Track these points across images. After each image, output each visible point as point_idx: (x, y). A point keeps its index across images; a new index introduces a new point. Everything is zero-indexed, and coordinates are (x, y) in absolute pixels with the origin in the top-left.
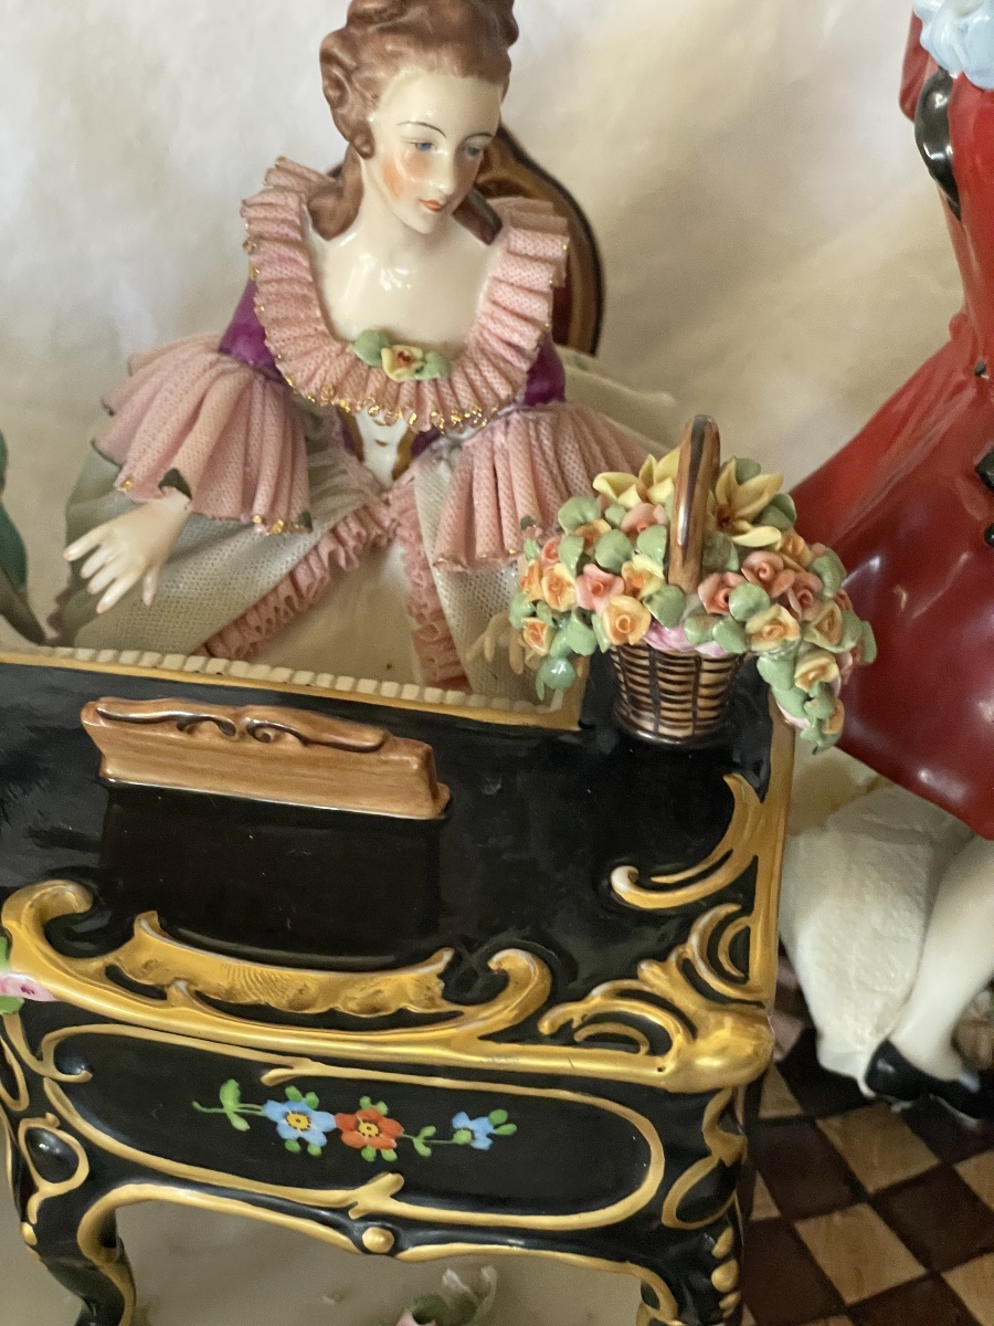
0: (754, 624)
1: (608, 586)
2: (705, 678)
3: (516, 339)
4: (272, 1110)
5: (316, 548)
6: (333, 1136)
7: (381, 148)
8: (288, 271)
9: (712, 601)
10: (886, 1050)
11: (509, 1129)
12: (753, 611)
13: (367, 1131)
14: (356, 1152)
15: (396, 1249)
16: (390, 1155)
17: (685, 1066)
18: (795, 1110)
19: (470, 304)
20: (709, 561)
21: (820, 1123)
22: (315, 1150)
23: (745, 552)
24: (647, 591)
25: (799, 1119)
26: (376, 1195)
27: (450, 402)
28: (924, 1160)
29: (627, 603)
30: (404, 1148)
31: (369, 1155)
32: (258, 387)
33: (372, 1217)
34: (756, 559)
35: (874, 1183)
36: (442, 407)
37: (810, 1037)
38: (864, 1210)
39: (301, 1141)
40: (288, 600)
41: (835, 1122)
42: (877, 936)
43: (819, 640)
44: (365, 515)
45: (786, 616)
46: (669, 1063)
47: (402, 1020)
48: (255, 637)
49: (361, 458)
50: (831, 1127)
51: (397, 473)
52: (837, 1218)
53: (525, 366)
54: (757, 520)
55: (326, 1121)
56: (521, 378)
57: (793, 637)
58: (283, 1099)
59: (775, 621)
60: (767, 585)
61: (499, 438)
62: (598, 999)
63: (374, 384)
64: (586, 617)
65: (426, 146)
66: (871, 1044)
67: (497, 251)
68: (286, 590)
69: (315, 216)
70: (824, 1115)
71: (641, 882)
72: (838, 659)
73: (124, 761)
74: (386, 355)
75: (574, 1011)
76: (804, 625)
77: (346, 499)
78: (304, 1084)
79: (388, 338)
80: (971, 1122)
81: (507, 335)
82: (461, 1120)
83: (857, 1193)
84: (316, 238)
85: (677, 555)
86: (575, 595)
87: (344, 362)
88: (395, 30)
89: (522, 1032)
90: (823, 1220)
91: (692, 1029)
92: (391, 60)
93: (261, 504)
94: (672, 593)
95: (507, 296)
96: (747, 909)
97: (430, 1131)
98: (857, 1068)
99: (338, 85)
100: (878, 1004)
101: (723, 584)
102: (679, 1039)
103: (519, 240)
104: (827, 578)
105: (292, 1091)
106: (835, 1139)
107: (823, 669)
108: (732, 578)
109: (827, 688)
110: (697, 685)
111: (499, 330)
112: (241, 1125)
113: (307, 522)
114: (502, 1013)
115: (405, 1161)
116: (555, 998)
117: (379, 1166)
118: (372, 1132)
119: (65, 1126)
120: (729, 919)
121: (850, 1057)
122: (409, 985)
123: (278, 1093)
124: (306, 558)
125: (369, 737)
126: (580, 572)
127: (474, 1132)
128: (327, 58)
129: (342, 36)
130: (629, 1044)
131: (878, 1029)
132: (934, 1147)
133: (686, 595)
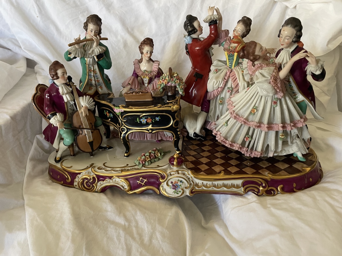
1: (164, 80)
2: (173, 89)
4: (141, 120)
6: (146, 121)
7: (144, 53)
8: (137, 66)
9: (172, 80)
10: (195, 133)
11: (160, 118)
13: (149, 120)
14: (148, 123)
18: (187, 140)
19: (152, 68)
20: (172, 77)
22: (145, 124)
23: (174, 77)
26: (150, 127)
29: (166, 81)
30: (152, 121)
31: (149, 123)
32: (135, 78)
33: (150, 129)
36: (150, 75)
38: (194, 145)
39: (144, 123)
43: (181, 84)
45: (178, 81)
47: (151, 108)
49: (144, 85)
51: (147, 86)
52: (192, 145)
53: (157, 72)
55: (146, 120)
56: (157, 73)
57: (179, 82)
59: (177, 81)
60: (177, 78)
61: (156, 80)
62: (166, 105)
63: (145, 74)
64: (163, 84)
65: (147, 52)
66: (193, 133)
67: (154, 63)
69: (139, 62)
70: (190, 140)
71: (169, 101)
73: (127, 100)
74: (146, 72)
75: (164, 106)
76: (180, 82)
79: (145, 71)
81: (155, 70)
82: (156, 118)
84: (139, 64)
85: (169, 77)
87: (142, 72)
88: (144, 44)
90: (190, 146)
92: (144, 46)
93: (136, 87)
95: (155, 66)
97: (154, 119)
98: (193, 135)
99: (140, 49)
102: (172, 107)
103: (156, 62)
105: (143, 117)
107: (182, 87)
109: (183, 89)
112: (139, 122)
114: (159, 107)
115: (152, 123)
116: (162, 106)
117: (150, 124)
118: (149, 121)
119: (124, 126)
120: (176, 101)
122: (151, 106)
123: (141, 118)
126: (162, 80)
127: (157, 119)
128: (139, 47)
129: (141, 45)
130: (168, 107)
132: (200, 142)
133: (170, 80)
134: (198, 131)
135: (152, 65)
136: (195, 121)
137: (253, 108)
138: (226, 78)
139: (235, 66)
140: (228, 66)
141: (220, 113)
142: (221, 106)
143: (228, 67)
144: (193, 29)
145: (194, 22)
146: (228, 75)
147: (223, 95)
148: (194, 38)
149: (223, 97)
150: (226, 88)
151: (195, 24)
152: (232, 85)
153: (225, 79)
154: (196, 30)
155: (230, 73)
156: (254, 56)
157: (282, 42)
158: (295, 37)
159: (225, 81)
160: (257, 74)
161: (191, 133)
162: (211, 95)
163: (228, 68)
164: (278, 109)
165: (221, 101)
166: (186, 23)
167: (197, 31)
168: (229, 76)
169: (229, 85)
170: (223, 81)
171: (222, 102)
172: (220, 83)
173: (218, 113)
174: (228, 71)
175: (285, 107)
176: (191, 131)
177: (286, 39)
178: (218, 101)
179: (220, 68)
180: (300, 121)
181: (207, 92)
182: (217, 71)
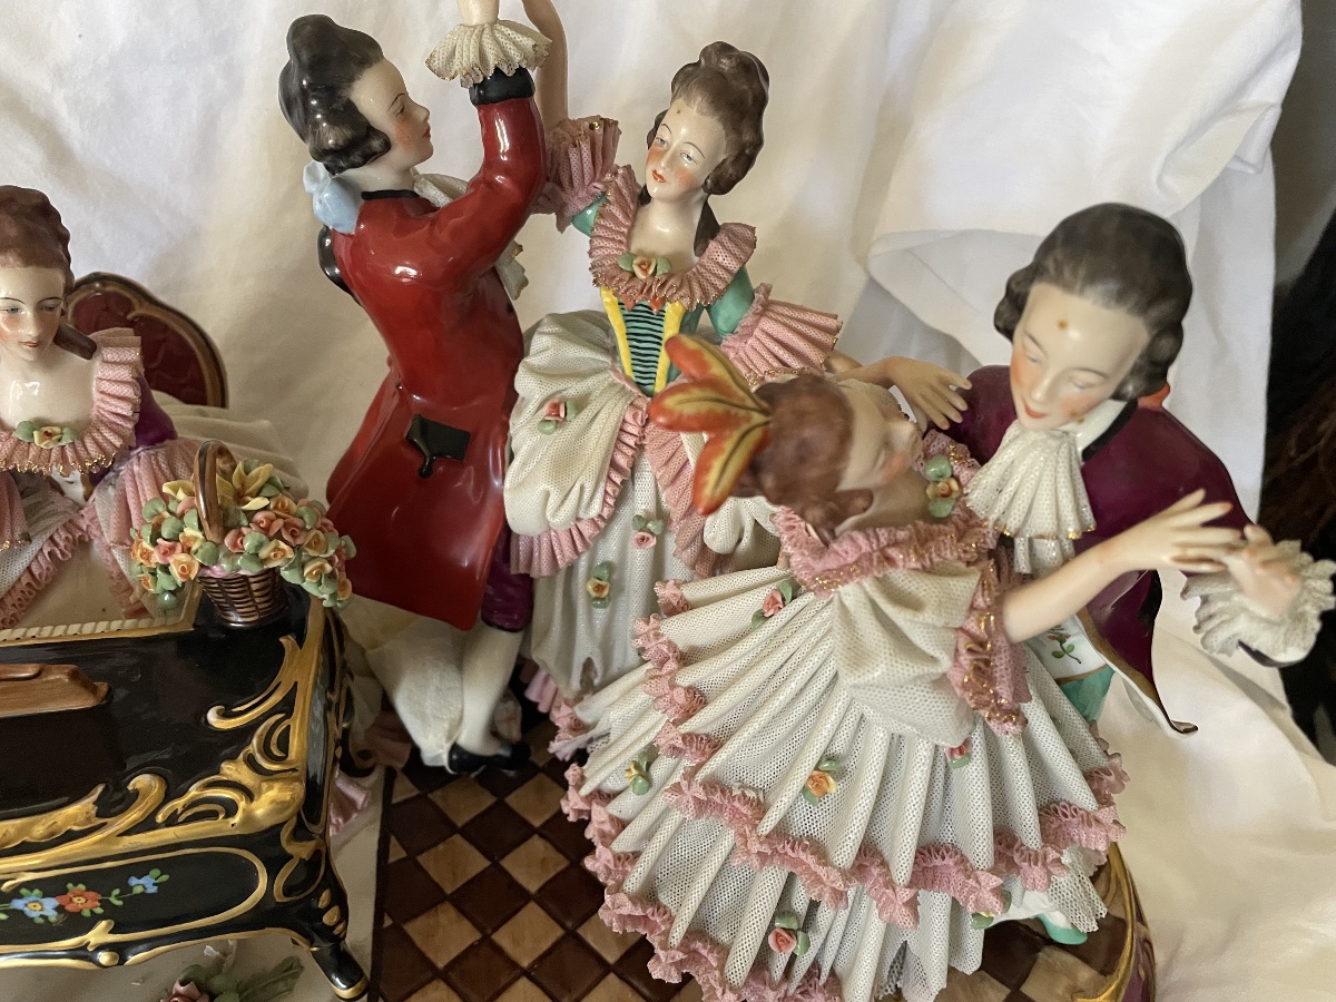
0: (263, 553)
1: (172, 549)
2: (254, 587)
3: (119, 411)
4: (18, 904)
5: (41, 550)
6: (59, 909)
9: (235, 545)
10: (455, 748)
11: (165, 878)
12: (260, 546)
13: (79, 901)
14: (78, 914)
15: (122, 960)
16: (99, 911)
17: (248, 818)
18: (416, 792)
19: (88, 395)
20: (229, 522)
21: (430, 796)
22: (54, 920)
23: (250, 514)
24: (194, 548)
25: (418, 796)
26: (98, 934)
27: (83, 454)
28: (488, 800)
29: (184, 557)
30: (105, 904)
31: (86, 913)
33: (101, 947)
34: (259, 517)
35: (461, 820)
36: (77, 458)
37: (416, 751)
38: (457, 838)
39: (44, 917)
40: (28, 584)
41: (439, 793)
42: (438, 690)
43: (312, 553)
44: (70, 525)
45: (282, 545)
46: (237, 819)
47: (70, 836)
48: (12, 611)
49: (62, 493)
50: (436, 797)
51: (87, 498)
52: (441, 847)
53: (130, 426)
54: (258, 494)
55: (52, 902)
56: (129, 433)
57: (292, 555)
58: (21, 897)
59: (277, 549)
60: (266, 530)
62: (193, 792)
64: (166, 568)
65: (14, 310)
66: (447, 746)
67: (97, 363)
68: (26, 579)
70: (431, 792)
71: (225, 715)
72: (330, 561)
74: (35, 433)
75: (179, 803)
76: (297, 547)
77: (55, 519)
78: (30, 885)
79: (38, 424)
80: (512, 773)
81: (114, 410)
82: (133, 881)
83: (452, 829)
85: (205, 524)
86: (156, 558)
87: (10, 444)
89: (147, 824)
90: (433, 850)
91: (250, 795)
94: (208, 546)
95: (106, 386)
96: (289, 714)
97: (117, 892)
98: (444, 761)
100: (446, 726)
101: (241, 534)
102: (242, 804)
103: (109, 354)
104: (306, 518)
105: (23, 891)
106: (440, 803)
107: (322, 567)
108: (244, 530)
109: (331, 575)
110: (251, 592)
111: (109, 408)
112: (2, 917)
113: (28, 538)
114: (133, 816)
115: (109, 912)
116: (168, 798)
117: (95, 918)
118: (82, 901)
120: (278, 723)
121: (438, 757)
122: (77, 812)
124: (36, 557)
125: (29, 671)
126: (155, 544)
127: (145, 884)
130: (213, 815)
131: (449, 738)
132: (494, 793)
133: (218, 546)
134: (472, 737)
135: (84, 379)
136: (451, 675)
137: (816, 768)
138: (622, 461)
139: (674, 373)
140: (629, 372)
141: (597, 650)
142: (600, 614)
143: (628, 379)
144: (348, 133)
145: (351, 80)
146: (631, 441)
147: (609, 550)
148: (373, 188)
149: (608, 565)
150: (626, 514)
151: (368, 96)
152: (663, 498)
153: (614, 465)
154: (376, 144)
155: (644, 427)
156: (832, 505)
157: (1040, 403)
158: (1135, 371)
159: (618, 479)
160: (848, 602)
161: (434, 747)
162: (536, 549)
163: (629, 387)
164: (974, 775)
165: (599, 588)
166: (294, 88)
167: (387, 146)
168: (640, 448)
169: (642, 499)
170: (602, 484)
171: (606, 593)
172: (586, 496)
173: (585, 648)
174: (629, 418)
175: (1015, 759)
176: (431, 737)
177: (1071, 379)
178: (584, 587)
179: (574, 389)
180: (1097, 821)
181: (506, 535)
182: (558, 412)
